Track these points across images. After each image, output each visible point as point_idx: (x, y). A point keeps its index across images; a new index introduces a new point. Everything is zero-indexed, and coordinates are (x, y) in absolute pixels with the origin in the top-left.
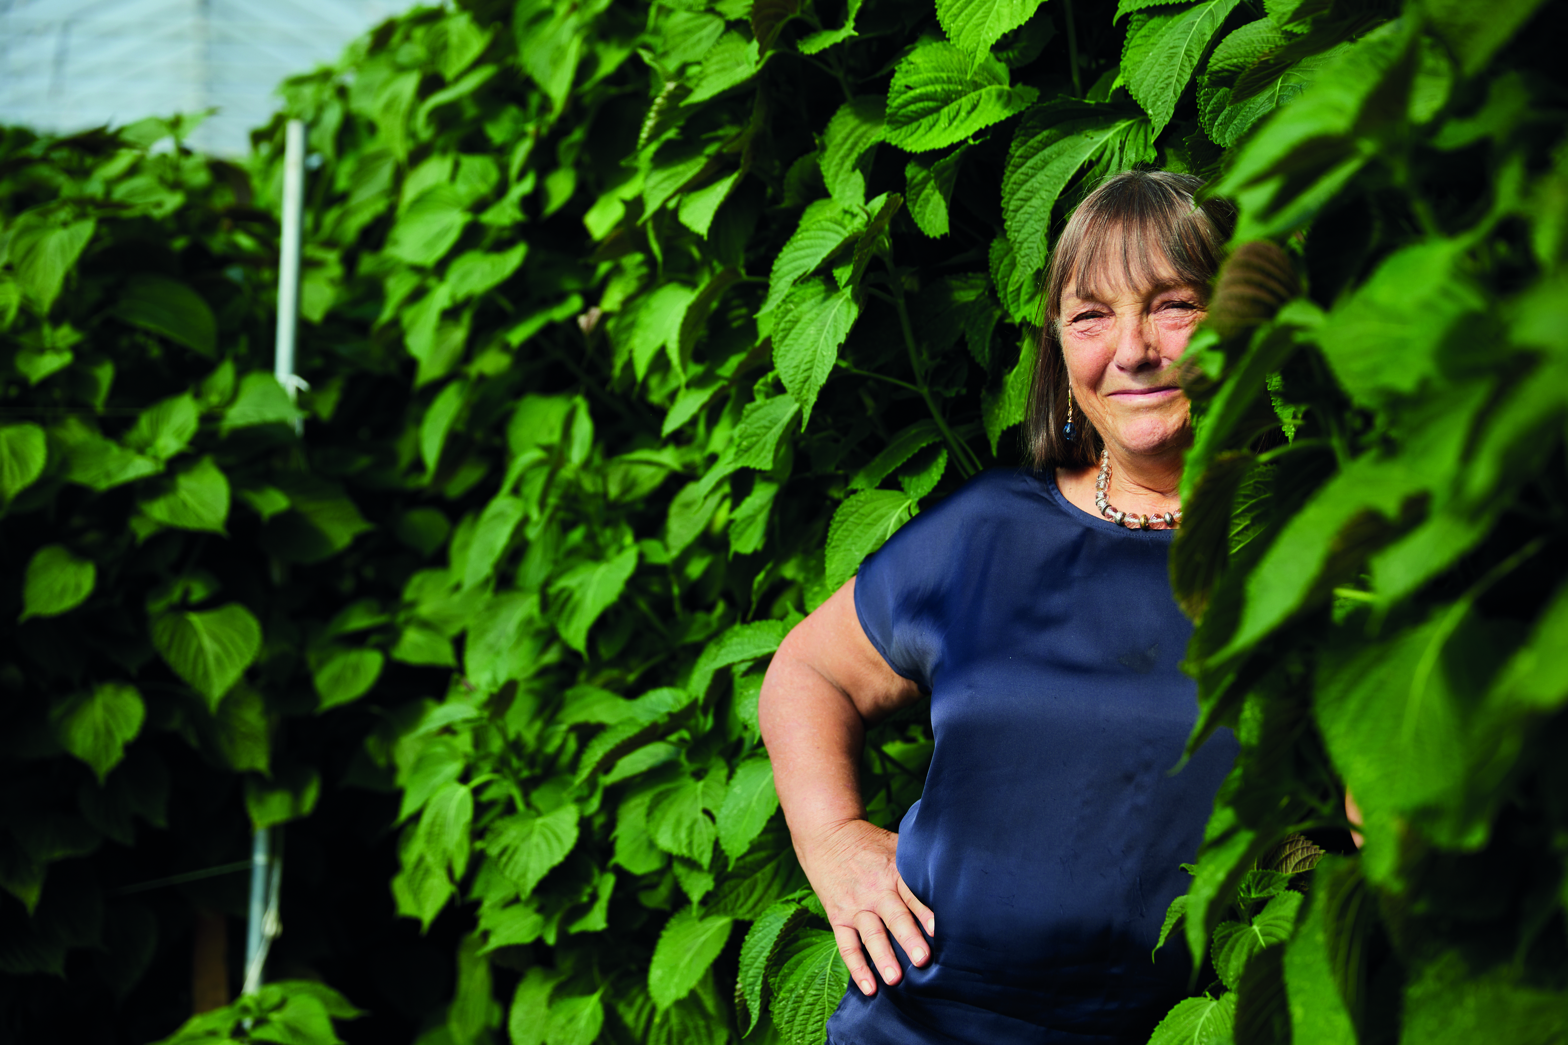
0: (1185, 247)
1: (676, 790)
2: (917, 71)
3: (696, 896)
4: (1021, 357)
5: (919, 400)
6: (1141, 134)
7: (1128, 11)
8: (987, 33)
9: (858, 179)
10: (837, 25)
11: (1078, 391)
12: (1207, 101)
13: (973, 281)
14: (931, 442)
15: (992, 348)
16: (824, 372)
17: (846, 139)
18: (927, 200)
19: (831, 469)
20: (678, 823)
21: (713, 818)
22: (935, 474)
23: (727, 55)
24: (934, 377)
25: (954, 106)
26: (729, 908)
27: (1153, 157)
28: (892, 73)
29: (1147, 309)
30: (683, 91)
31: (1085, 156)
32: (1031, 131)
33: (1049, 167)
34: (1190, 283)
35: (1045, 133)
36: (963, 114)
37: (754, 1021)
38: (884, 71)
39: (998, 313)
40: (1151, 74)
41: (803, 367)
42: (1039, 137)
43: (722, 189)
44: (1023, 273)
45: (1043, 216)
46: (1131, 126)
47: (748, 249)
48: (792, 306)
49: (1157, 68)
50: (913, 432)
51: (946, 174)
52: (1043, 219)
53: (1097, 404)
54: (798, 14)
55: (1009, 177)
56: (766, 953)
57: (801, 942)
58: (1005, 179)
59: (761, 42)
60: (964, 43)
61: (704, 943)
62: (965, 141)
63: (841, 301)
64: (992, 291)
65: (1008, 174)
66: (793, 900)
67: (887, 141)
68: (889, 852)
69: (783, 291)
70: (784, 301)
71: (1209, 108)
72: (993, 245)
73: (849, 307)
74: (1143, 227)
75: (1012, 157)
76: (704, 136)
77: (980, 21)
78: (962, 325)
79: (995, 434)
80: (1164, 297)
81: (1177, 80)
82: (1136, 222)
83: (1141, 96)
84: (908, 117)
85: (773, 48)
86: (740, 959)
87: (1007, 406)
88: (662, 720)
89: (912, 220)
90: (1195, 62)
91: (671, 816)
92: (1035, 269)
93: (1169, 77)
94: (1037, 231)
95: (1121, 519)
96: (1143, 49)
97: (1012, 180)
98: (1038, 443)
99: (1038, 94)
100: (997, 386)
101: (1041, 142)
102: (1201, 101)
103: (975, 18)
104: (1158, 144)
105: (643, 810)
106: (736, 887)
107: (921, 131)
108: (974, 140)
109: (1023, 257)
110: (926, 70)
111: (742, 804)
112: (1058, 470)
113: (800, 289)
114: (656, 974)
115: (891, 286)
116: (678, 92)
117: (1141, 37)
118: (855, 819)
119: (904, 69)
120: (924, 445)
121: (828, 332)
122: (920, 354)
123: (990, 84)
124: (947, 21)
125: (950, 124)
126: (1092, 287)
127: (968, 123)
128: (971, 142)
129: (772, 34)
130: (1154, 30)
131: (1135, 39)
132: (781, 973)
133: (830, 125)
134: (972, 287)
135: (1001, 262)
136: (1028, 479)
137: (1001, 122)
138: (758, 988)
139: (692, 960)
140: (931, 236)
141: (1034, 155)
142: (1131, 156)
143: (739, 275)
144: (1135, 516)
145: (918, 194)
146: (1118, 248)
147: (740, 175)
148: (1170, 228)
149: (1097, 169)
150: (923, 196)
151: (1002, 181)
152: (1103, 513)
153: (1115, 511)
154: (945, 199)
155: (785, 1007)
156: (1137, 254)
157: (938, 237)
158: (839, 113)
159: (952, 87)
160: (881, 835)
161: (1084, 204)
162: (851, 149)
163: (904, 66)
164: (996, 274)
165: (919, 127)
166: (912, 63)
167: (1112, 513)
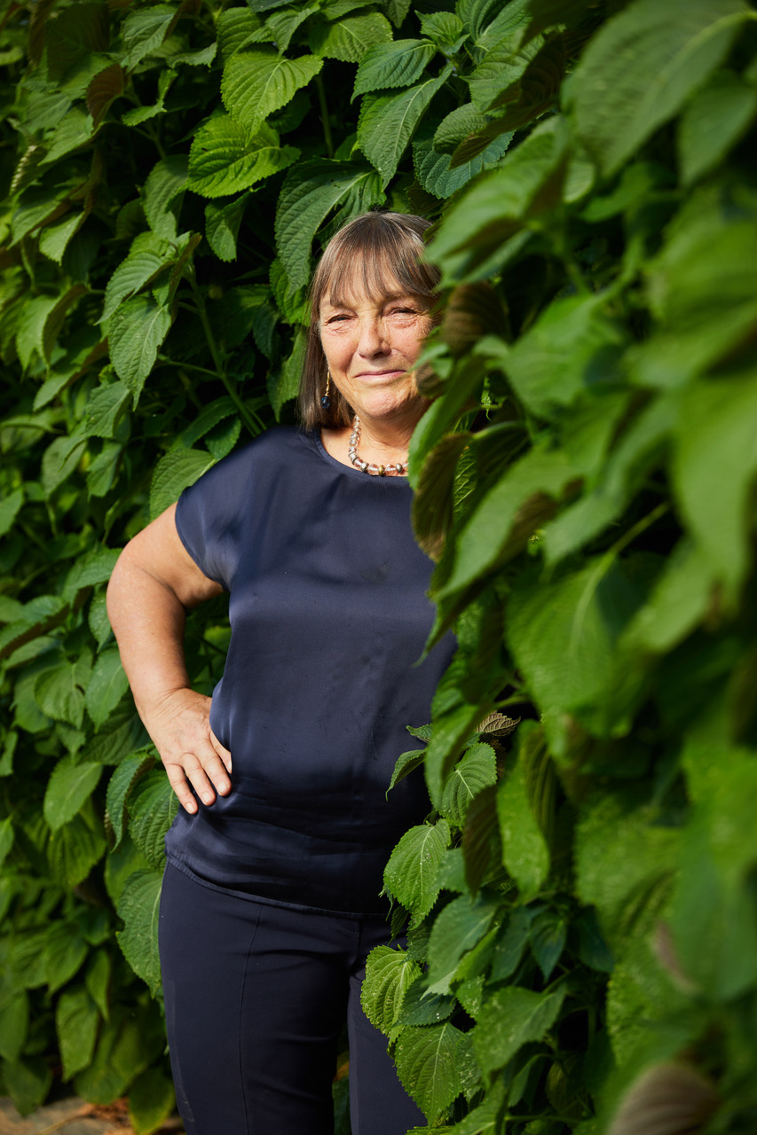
0: (408, 269)
1: (56, 671)
2: (211, 137)
3: (73, 749)
4: (295, 348)
5: (219, 383)
6: (375, 184)
7: (362, 93)
8: (259, 112)
9: (171, 218)
10: (151, 102)
11: (334, 373)
12: (421, 161)
13: (257, 290)
14: (228, 415)
15: (273, 342)
16: (147, 367)
17: (162, 188)
18: (221, 233)
19: (157, 434)
20: (58, 696)
21: (83, 692)
22: (232, 438)
23: (71, 126)
24: (230, 366)
25: (239, 162)
26: (97, 756)
27: (384, 201)
28: (192, 140)
29: (381, 313)
30: (41, 153)
31: (335, 201)
32: (294, 183)
33: (309, 209)
34: (412, 295)
35: (305, 184)
36: (245, 169)
37: (119, 840)
38: (187, 138)
39: (276, 317)
40: (380, 141)
41: (132, 363)
42: (301, 187)
43: (71, 226)
44: (293, 288)
45: (306, 246)
46: (367, 177)
47: (91, 270)
48: (122, 318)
49: (384, 136)
50: (216, 406)
51: (234, 214)
52: (306, 248)
53: (347, 384)
54: (122, 94)
55: (280, 217)
56: (125, 791)
57: (150, 780)
58: (277, 218)
59: (94, 116)
60: (243, 119)
61: (83, 781)
62: (247, 190)
63: (158, 313)
64: (273, 300)
65: (279, 215)
66: (144, 751)
67: (190, 189)
68: (205, 710)
69: (115, 305)
70: (116, 314)
71: (422, 166)
72: (272, 266)
73: (165, 318)
74: (378, 254)
75: (281, 202)
76: (56, 186)
77: (254, 102)
78: (250, 325)
79: (277, 407)
80: (394, 304)
81: (398, 145)
82: (373, 250)
83: (373, 157)
84: (205, 171)
85: (105, 120)
86: (107, 795)
87: (286, 385)
88: (43, 621)
89: (210, 248)
90: (411, 132)
91: (53, 691)
92: (302, 285)
93: (393, 143)
94: (302, 257)
95: (366, 468)
96: (373, 121)
97: (282, 219)
98: (309, 412)
99: (300, 153)
100: (277, 369)
101: (301, 191)
102: (416, 161)
103: (250, 100)
104: (387, 191)
105: (32, 687)
106: (102, 741)
107: (215, 182)
108: (254, 189)
109: (293, 276)
110: (218, 137)
111: (104, 684)
112: (324, 431)
113: (128, 305)
114: (49, 804)
115: (195, 301)
116: (37, 153)
117: (371, 112)
118: (181, 688)
119: (200, 137)
120: (223, 417)
121: (149, 336)
122: (218, 348)
123: (265, 146)
124: (229, 103)
125: (236, 177)
126: (341, 298)
127: (249, 176)
128: (252, 190)
129: (103, 110)
130: (381, 107)
131: (367, 113)
132: (136, 803)
133: (149, 178)
134: (258, 294)
135: (279, 279)
136: (301, 437)
137: (273, 175)
138: (120, 816)
139: (74, 794)
140: (225, 260)
141: (297, 200)
142: (368, 200)
143: (86, 289)
144: (375, 466)
145: (215, 229)
146: (360, 269)
147: (84, 216)
148: (397, 254)
149: (344, 211)
150: (218, 230)
151: (275, 220)
152: (353, 463)
153: (362, 461)
154: (233, 233)
155: (140, 826)
156: (373, 274)
157: (230, 261)
158: (156, 169)
159: (236, 149)
160: (200, 699)
161: (337, 236)
162: (166, 196)
163: (201, 134)
164: (275, 288)
165: (213, 178)
166: (207, 132)
167: (360, 464)
